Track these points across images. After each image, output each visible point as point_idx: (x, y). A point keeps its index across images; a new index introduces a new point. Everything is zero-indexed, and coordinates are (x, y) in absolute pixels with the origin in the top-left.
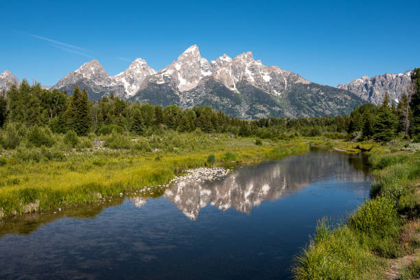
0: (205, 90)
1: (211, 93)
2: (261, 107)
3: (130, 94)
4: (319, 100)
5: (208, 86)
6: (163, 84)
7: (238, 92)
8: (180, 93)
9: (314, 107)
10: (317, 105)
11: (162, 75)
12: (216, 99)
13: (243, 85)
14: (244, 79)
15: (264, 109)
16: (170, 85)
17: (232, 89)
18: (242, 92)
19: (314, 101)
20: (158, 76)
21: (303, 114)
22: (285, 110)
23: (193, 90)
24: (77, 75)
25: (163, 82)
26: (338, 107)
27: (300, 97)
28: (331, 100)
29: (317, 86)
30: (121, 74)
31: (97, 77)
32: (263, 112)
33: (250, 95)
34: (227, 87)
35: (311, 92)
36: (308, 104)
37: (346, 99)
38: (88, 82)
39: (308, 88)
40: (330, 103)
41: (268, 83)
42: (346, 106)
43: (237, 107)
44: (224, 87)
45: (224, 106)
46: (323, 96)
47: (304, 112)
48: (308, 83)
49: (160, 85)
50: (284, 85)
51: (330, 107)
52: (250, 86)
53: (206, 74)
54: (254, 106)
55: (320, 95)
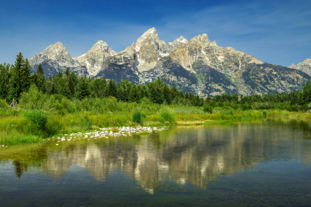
0: (162, 70)
1: (169, 73)
2: (217, 86)
3: (92, 74)
5: (166, 66)
6: (123, 65)
7: (194, 72)
8: (139, 73)
9: (268, 86)
10: (270, 84)
11: (122, 56)
12: (173, 78)
13: (199, 65)
14: (200, 59)
15: (219, 88)
16: (129, 66)
17: (188, 69)
18: (198, 73)
19: (267, 80)
20: (118, 57)
21: (256, 92)
22: (239, 89)
23: (152, 70)
24: (42, 56)
25: (124, 63)
26: (291, 86)
27: (254, 77)
28: (283, 79)
29: (270, 66)
30: (84, 55)
31: (61, 58)
32: (218, 90)
33: (205, 74)
34: (184, 67)
35: (263, 71)
36: (261, 83)
37: (298, 78)
38: (52, 63)
39: (262, 68)
40: (283, 82)
41: (223, 63)
42: (299, 85)
43: (193, 86)
44: (181, 68)
45: (179, 85)
46: (276, 76)
47: (258, 91)
48: (261, 63)
49: (120, 66)
50: (238, 66)
51: (282, 85)
52: (206, 66)
53: (163, 55)
54: (210, 85)
55: (273, 75)
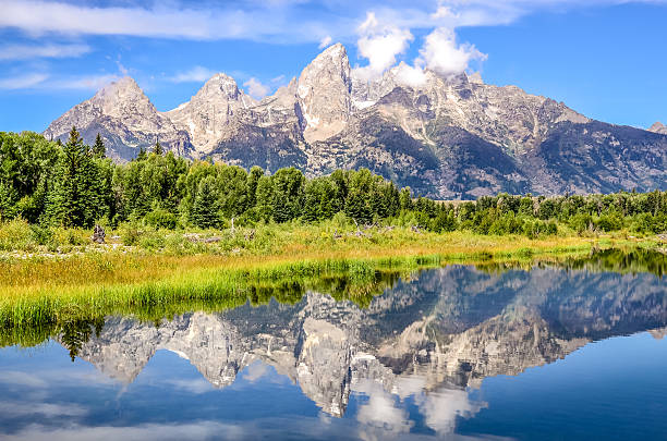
0: (359, 139)
1: (374, 145)
2: (482, 175)
3: (202, 149)
4: (609, 158)
5: (368, 131)
6: (270, 128)
7: (432, 143)
8: (307, 147)
9: (600, 174)
10: (605, 169)
11: (269, 108)
12: (384, 157)
13: (443, 129)
14: (443, 114)
15: (488, 178)
16: (285, 130)
17: (417, 137)
18: (440, 145)
19: (599, 160)
20: (260, 110)
21: (573, 187)
22: (534, 181)
23: (335, 140)
24: (90, 109)
25: (272, 123)
26: (653, 172)
27: (567, 153)
28: (636, 157)
29: (605, 127)
30: (182, 106)
31: (133, 113)
32: (485, 184)
33: (457, 147)
34: (408, 131)
35: (589, 140)
36: (584, 166)
38: (113, 125)
39: (586, 132)
40: (634, 164)
41: (496, 122)
43: (429, 174)
44: (401, 133)
45: (398, 172)
46: (618, 150)
47: (577, 184)
48: (584, 121)
49: (264, 131)
50: (531, 129)
51: (633, 172)
52: (458, 129)
53: (361, 105)
54: (466, 172)
55: (610, 147)
